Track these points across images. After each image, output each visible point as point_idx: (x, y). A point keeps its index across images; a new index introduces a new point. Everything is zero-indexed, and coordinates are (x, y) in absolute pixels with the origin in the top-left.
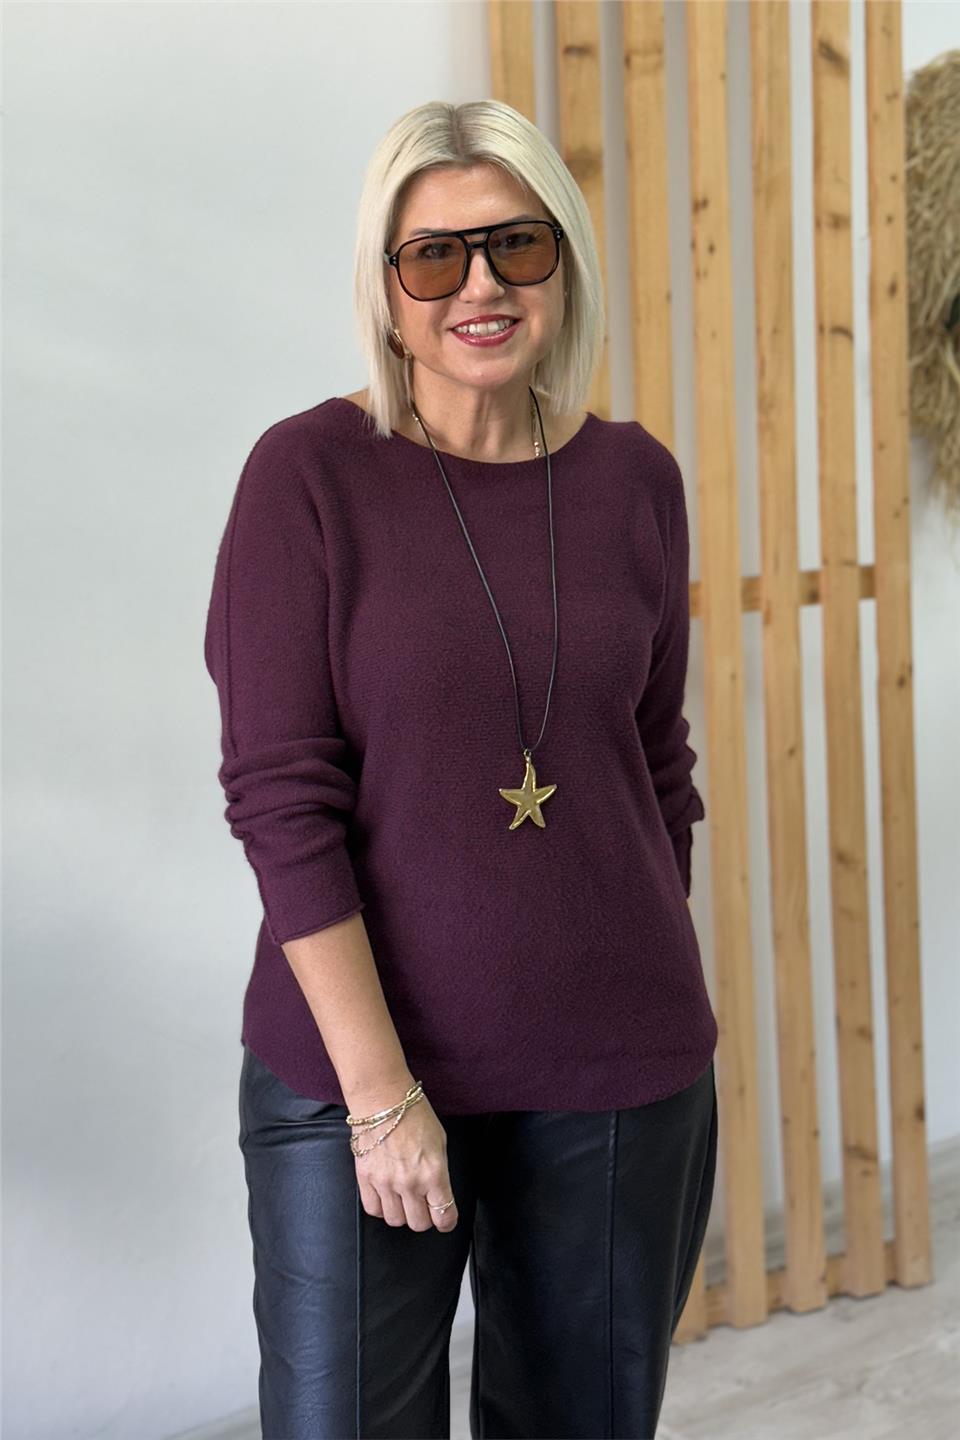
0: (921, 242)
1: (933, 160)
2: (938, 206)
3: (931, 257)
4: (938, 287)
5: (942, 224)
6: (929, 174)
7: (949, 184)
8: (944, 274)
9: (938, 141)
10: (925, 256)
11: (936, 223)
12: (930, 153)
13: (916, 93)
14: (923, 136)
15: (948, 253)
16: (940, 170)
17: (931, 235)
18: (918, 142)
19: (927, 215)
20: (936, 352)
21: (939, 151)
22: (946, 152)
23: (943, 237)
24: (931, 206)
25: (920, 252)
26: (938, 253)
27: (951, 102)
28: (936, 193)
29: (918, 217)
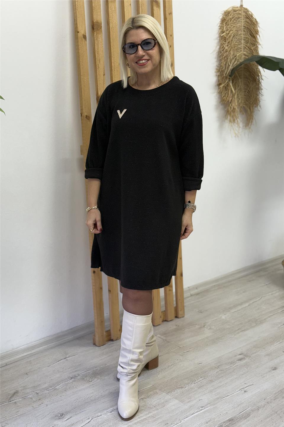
0: (225, 55)
1: (228, 34)
2: (229, 46)
3: (227, 59)
4: (229, 66)
5: (230, 50)
6: (227, 37)
7: (232, 40)
8: (230, 63)
9: (229, 30)
10: (226, 58)
11: (229, 50)
12: (227, 32)
13: (225, 17)
14: (226, 28)
15: (232, 58)
16: (230, 37)
17: (228, 53)
18: (225, 29)
19: (226, 48)
20: (228, 82)
21: (229, 32)
22: (231, 32)
23: (231, 54)
24: (228, 46)
25: (225, 57)
26: (229, 57)
27: (233, 19)
28: (229, 43)
29: (225, 48)
